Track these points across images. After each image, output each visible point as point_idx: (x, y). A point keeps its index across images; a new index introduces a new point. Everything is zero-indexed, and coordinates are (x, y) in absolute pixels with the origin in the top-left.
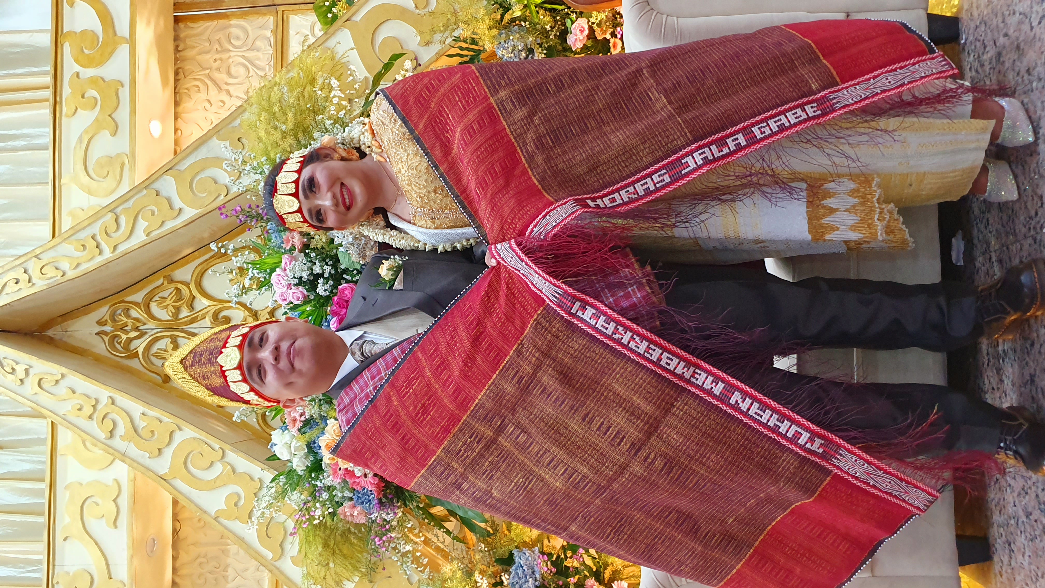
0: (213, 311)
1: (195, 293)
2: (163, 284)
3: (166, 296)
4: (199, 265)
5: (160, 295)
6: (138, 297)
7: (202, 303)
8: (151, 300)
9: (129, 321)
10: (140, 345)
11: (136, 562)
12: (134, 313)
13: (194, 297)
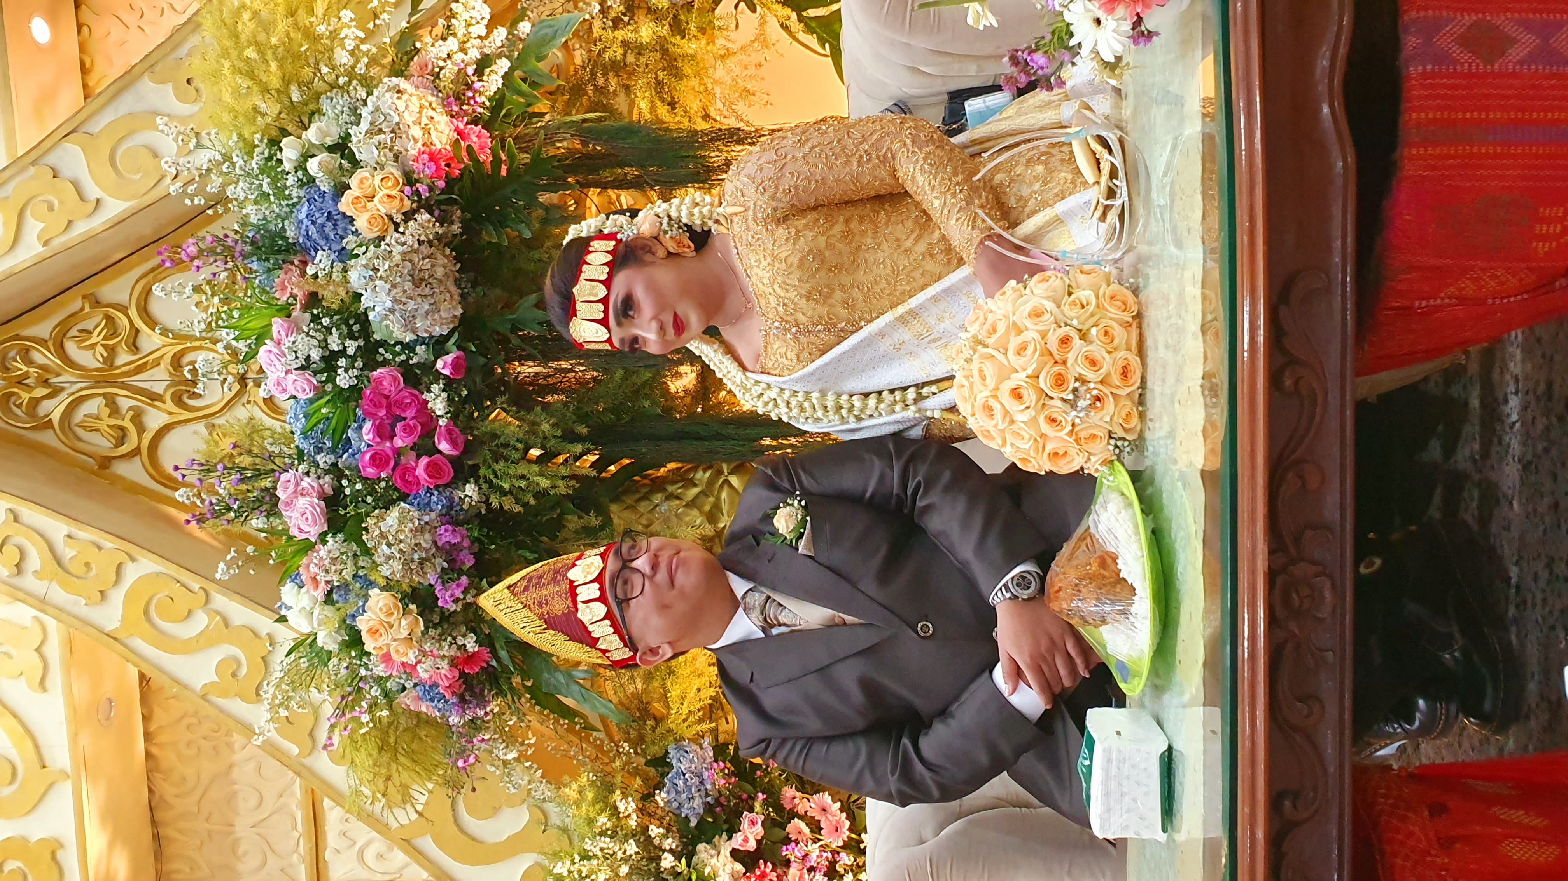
0: (172, 354)
1: (139, 324)
2: (82, 309)
3: (91, 328)
4: (140, 278)
5: (80, 327)
6: (44, 329)
7: (151, 340)
8: (65, 335)
9: (31, 370)
10: (54, 409)
11: (85, 741)
12: (40, 356)
13: (137, 331)
